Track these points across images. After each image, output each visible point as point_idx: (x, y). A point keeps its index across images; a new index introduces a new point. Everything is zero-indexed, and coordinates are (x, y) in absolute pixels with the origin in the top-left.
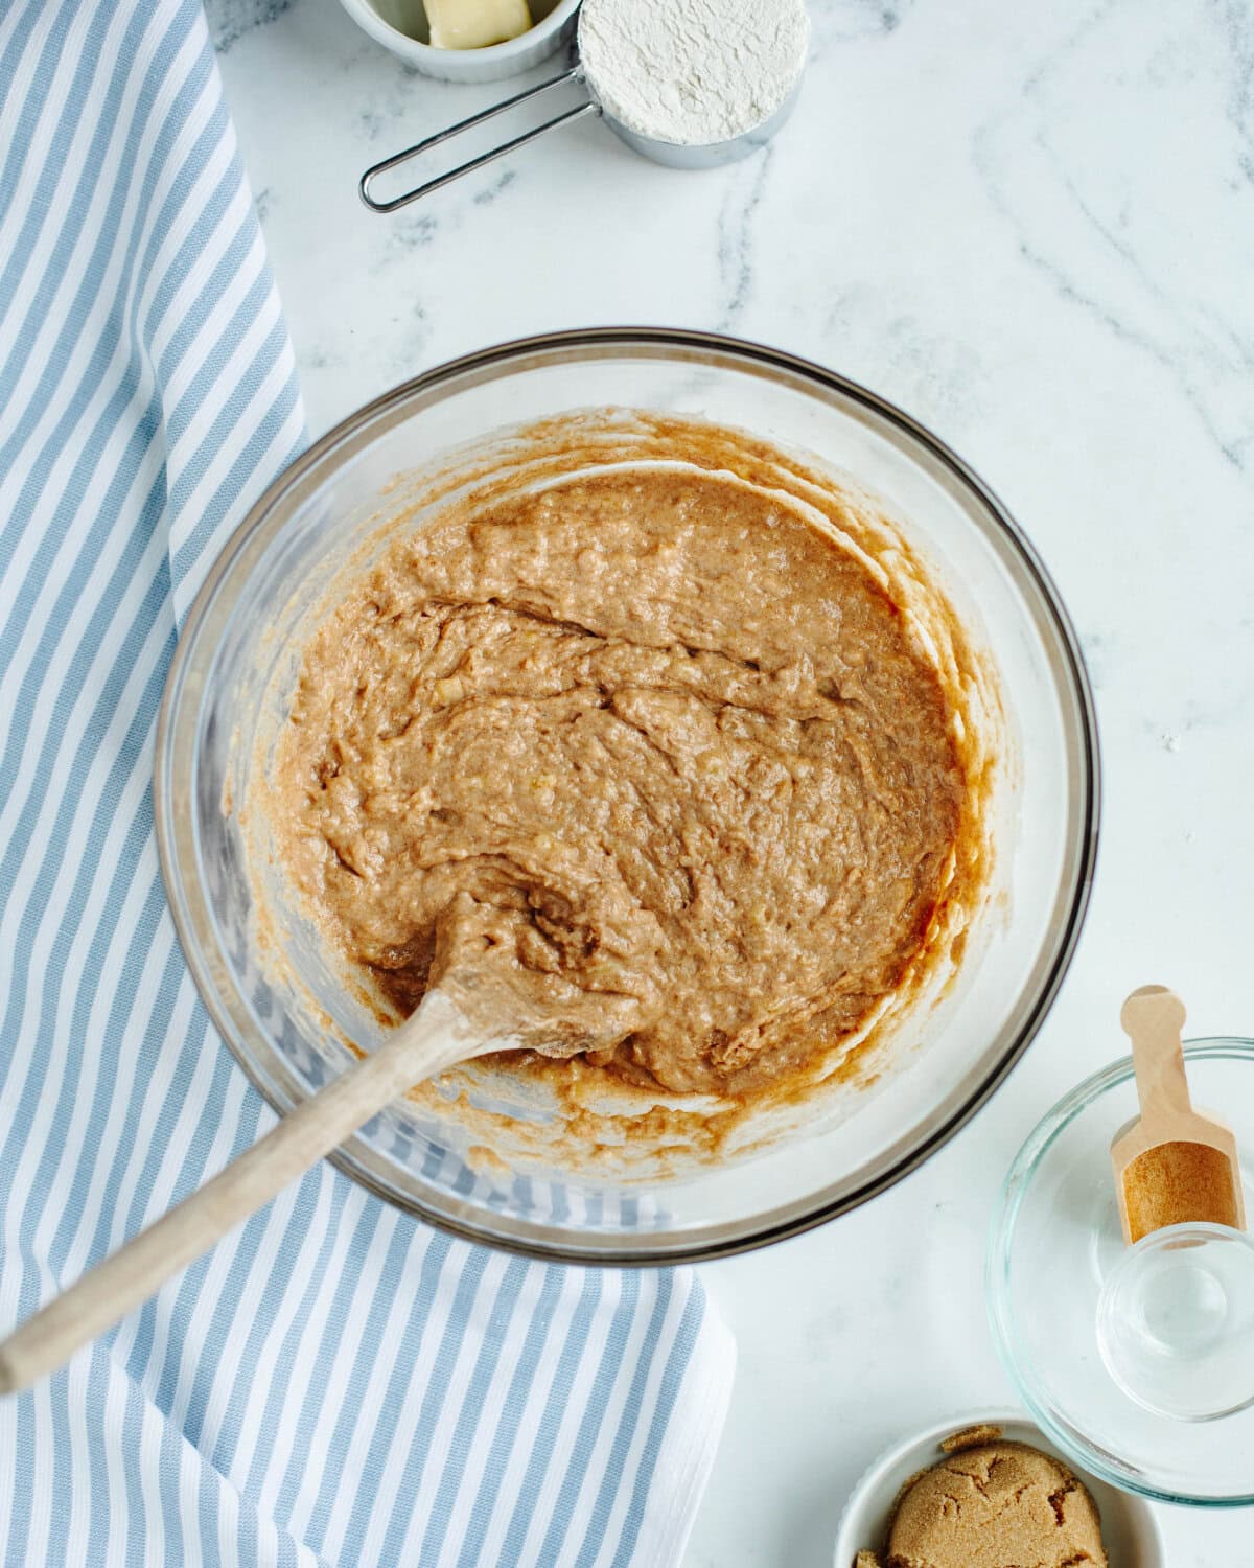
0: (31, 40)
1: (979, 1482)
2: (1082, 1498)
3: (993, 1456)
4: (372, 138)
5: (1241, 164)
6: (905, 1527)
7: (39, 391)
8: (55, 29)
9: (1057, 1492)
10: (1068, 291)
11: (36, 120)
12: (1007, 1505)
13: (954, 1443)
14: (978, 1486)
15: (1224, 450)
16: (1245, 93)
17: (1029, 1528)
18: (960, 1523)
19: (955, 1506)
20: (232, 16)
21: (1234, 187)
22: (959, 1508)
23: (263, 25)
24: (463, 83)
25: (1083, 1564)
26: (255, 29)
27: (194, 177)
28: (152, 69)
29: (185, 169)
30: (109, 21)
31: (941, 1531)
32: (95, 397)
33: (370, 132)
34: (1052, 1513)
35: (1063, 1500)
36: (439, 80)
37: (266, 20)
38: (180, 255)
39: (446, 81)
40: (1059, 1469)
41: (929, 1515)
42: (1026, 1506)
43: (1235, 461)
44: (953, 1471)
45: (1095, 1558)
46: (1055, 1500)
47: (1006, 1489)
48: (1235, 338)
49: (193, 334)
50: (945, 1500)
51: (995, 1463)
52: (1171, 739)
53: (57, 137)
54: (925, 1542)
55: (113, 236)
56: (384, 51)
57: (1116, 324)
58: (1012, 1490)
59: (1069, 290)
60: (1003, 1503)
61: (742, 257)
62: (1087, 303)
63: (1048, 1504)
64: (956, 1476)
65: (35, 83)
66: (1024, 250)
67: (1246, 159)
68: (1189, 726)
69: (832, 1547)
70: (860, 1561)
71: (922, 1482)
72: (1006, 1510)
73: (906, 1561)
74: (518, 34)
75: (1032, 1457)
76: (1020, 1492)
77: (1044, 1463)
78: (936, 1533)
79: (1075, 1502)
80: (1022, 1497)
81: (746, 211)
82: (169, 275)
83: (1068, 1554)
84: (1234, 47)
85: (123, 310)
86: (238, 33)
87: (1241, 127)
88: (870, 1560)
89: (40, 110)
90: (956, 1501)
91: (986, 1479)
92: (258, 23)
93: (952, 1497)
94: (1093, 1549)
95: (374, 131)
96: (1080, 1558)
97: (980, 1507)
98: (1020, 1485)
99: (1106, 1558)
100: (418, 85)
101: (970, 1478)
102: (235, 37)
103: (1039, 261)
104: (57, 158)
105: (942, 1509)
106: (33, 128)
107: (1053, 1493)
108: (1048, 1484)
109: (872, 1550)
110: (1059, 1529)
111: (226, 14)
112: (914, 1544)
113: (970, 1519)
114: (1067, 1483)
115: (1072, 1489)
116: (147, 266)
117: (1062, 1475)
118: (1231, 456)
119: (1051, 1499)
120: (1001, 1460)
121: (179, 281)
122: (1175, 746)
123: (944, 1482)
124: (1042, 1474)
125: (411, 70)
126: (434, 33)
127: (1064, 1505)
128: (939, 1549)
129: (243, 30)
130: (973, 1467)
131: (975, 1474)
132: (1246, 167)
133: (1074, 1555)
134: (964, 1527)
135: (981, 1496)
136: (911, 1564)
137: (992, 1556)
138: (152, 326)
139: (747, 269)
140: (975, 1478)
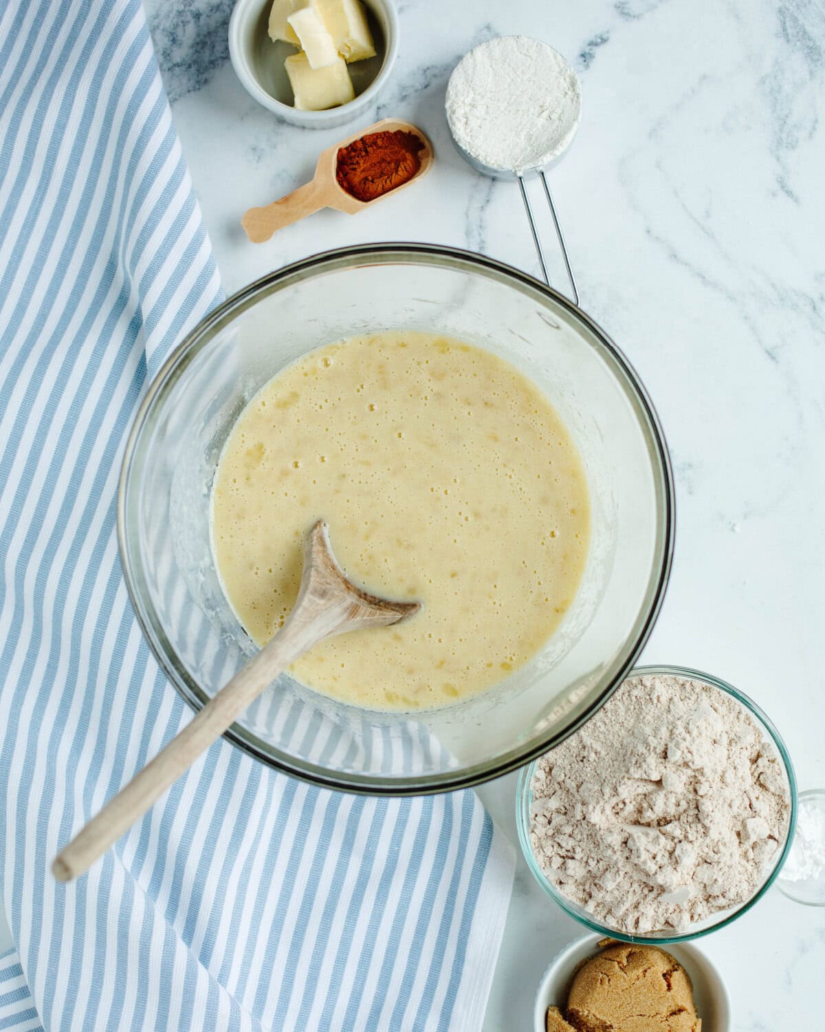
0: (56, 90)
1: (621, 965)
2: (682, 975)
3: (630, 950)
4: (258, 162)
5: (778, 181)
6: (577, 992)
7: (69, 303)
8: (70, 84)
9: (667, 971)
10: (674, 256)
11: (61, 139)
12: (638, 979)
13: (606, 942)
14: (621, 968)
15: (767, 352)
16: (780, 138)
17: (651, 993)
18: (610, 989)
19: (607, 979)
20: (173, 87)
21: (774, 195)
22: (609, 980)
23: (192, 92)
24: (313, 129)
25: (683, 1014)
26: (188, 95)
27: (157, 172)
28: (130, 107)
29: (151, 167)
30: (103, 78)
31: (599, 994)
32: (104, 306)
33: (256, 158)
34: (665, 984)
35: (671, 976)
36: (298, 127)
37: (195, 90)
38: (149, 219)
39: (304, 128)
40: (668, 958)
41: (592, 984)
42: (649, 979)
43: (773, 358)
44: (606, 959)
45: (689, 1011)
46: (666, 976)
47: (637, 969)
48: (773, 285)
49: (159, 267)
50: (601, 975)
51: (630, 955)
52: (734, 525)
53: (74, 150)
54: (589, 1001)
55: (110, 207)
56: (265, 109)
57: (703, 277)
58: (641, 970)
59: (676, 257)
60: (636, 977)
61: (480, 235)
62: (686, 264)
63: (662, 978)
64: (608, 962)
65: (60, 116)
66: (648, 232)
67: (781, 178)
68: (745, 517)
69: (533, 1004)
70: (550, 1012)
71: (587, 965)
72: (637, 982)
73: (578, 1012)
74: (348, 101)
75: (652, 951)
76: (645, 971)
77: (660, 954)
78: (596, 995)
79: (677, 977)
80: (647, 974)
81: (482, 207)
82: (143, 231)
83: (674, 1008)
84: (774, 111)
85: (118, 252)
86: (177, 97)
87: (778, 159)
88: (556, 1011)
89: (63, 133)
90: (608, 976)
91: (625, 963)
92: (189, 91)
93: (605, 974)
94: (688, 1005)
95: (259, 158)
96: (681, 1010)
97: (622, 980)
98: (646, 967)
99: (696, 1011)
100: (286, 130)
101: (616, 963)
102: (176, 99)
103: (657, 238)
104: (75, 161)
105: (599, 981)
106: (59, 144)
107: (665, 972)
108: (661, 966)
109: (557, 1006)
110: (669, 993)
111: (170, 86)
112: (582, 1002)
113: (616, 986)
114: (673, 966)
115: (676, 970)
116: (130, 226)
117: (670, 961)
118: (771, 355)
119: (664, 975)
120: (634, 953)
121: (150, 235)
122: (737, 529)
123: (600, 965)
124: (658, 961)
125: (281, 121)
126: (297, 100)
127: (671, 979)
128: (597, 1004)
129: (180, 96)
130: (617, 956)
131: (619, 960)
132: (781, 182)
133: (677, 1009)
134: (612, 992)
135: (623, 973)
136: (581, 1014)
137: (629, 1009)
138: (134, 262)
139: (483, 242)
140: (619, 963)
